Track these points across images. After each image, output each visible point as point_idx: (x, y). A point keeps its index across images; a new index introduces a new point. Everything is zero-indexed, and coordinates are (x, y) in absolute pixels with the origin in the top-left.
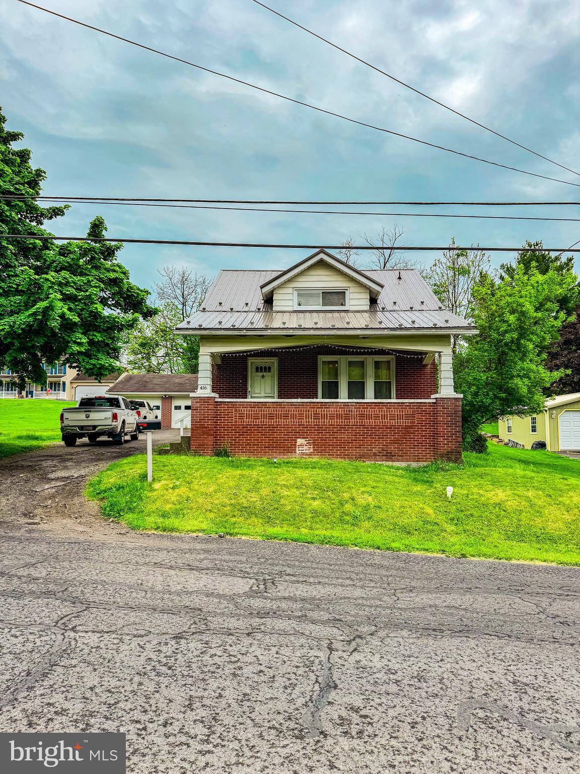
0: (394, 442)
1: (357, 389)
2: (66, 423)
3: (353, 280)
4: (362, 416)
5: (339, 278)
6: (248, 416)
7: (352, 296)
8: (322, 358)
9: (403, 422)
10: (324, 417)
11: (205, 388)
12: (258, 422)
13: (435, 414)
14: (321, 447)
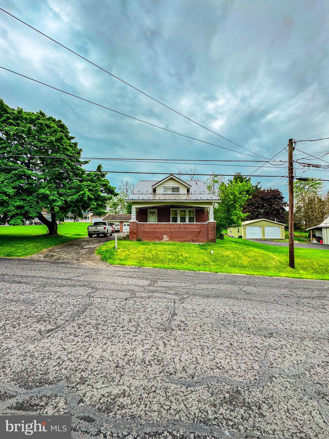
0: (195, 236)
1: (183, 219)
2: (89, 230)
3: (182, 184)
4: (185, 228)
5: (177, 183)
6: (148, 228)
7: (181, 189)
8: (172, 209)
9: (198, 230)
10: (173, 228)
11: (134, 219)
12: (151, 230)
13: (208, 227)
14: (171, 238)
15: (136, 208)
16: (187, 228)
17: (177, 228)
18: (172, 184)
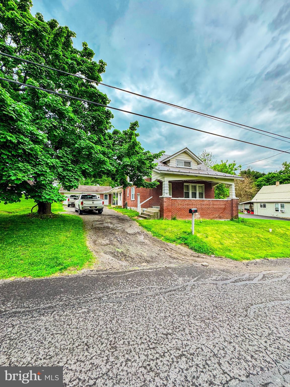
0: (222, 213)
2: (84, 205)
3: (193, 159)
4: (213, 204)
5: (189, 158)
6: (181, 205)
7: (193, 164)
8: (185, 184)
9: (223, 206)
10: (203, 205)
11: (167, 194)
12: (184, 207)
13: (232, 204)
14: (202, 215)
15: (169, 182)
16: (215, 205)
17: (207, 205)
18: (186, 158)
